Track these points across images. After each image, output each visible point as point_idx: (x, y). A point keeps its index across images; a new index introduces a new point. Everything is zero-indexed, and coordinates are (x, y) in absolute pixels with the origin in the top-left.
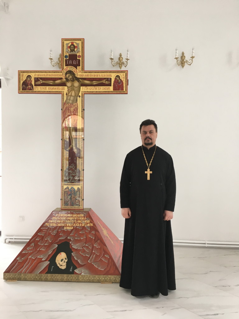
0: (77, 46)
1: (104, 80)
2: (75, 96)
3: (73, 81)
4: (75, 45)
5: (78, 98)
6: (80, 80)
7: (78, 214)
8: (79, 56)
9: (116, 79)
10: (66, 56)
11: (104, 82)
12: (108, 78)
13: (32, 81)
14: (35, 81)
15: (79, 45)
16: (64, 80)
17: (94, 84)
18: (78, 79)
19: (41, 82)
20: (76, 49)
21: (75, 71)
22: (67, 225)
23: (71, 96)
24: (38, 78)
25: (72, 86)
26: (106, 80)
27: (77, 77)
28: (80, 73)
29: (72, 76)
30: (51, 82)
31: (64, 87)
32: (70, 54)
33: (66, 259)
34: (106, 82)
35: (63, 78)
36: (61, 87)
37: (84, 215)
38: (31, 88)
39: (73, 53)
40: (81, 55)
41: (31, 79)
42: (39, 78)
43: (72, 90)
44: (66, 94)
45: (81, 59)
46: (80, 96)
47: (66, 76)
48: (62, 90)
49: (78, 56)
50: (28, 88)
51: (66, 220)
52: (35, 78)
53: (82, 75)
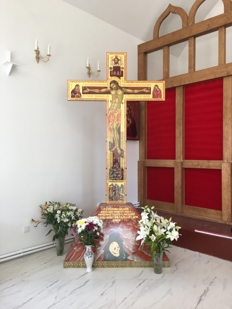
0: (120, 59)
1: (145, 89)
2: (119, 103)
3: (117, 89)
4: (119, 58)
5: (121, 104)
6: (123, 89)
7: (124, 208)
8: (123, 68)
9: (155, 88)
10: (111, 68)
11: (144, 91)
12: (148, 88)
13: (79, 90)
14: (83, 90)
15: (122, 59)
16: (109, 89)
17: (136, 92)
18: (121, 88)
19: (88, 90)
20: (119, 62)
21: (119, 81)
22: (115, 218)
23: (115, 102)
24: (85, 87)
25: (116, 94)
26: (146, 89)
27: (120, 87)
28: (123, 83)
29: (116, 85)
30: (97, 91)
31: (109, 95)
32: (114, 66)
33: (118, 247)
34: (147, 90)
35: (108, 87)
36: (106, 95)
37: (129, 208)
38: (79, 96)
39: (117, 65)
40: (124, 67)
41: (79, 88)
42: (87, 87)
43: (116, 98)
44: (111, 101)
45: (124, 70)
46: (123, 103)
47: (110, 86)
48: (107, 98)
49: (121, 68)
50: (76, 96)
51: (113, 213)
52: (83, 87)
53: (125, 85)
